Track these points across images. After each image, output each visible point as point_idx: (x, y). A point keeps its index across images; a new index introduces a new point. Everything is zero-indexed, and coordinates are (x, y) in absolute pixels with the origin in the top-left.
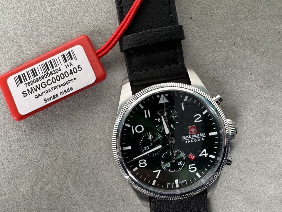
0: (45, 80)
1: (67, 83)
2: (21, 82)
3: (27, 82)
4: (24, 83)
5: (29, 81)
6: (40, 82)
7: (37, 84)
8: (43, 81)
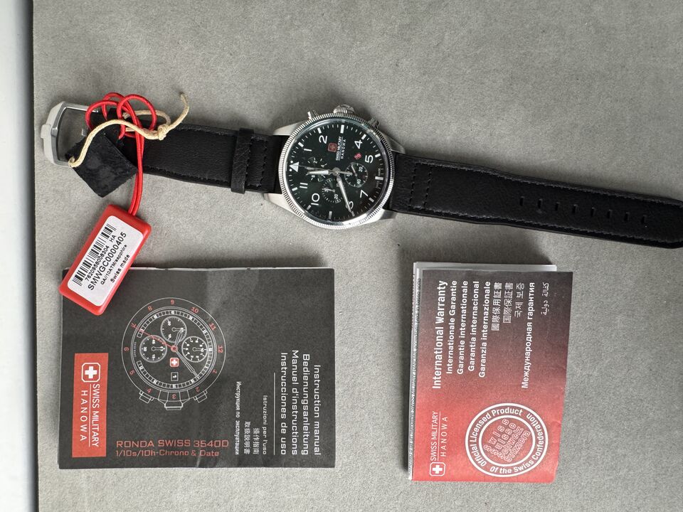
0: (101, 264)
1: (121, 254)
2: (81, 279)
3: (86, 277)
4: (84, 279)
5: (87, 274)
6: (97, 269)
7: (96, 272)
8: (99, 266)
